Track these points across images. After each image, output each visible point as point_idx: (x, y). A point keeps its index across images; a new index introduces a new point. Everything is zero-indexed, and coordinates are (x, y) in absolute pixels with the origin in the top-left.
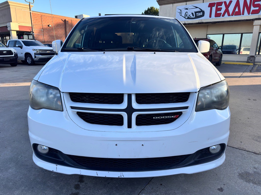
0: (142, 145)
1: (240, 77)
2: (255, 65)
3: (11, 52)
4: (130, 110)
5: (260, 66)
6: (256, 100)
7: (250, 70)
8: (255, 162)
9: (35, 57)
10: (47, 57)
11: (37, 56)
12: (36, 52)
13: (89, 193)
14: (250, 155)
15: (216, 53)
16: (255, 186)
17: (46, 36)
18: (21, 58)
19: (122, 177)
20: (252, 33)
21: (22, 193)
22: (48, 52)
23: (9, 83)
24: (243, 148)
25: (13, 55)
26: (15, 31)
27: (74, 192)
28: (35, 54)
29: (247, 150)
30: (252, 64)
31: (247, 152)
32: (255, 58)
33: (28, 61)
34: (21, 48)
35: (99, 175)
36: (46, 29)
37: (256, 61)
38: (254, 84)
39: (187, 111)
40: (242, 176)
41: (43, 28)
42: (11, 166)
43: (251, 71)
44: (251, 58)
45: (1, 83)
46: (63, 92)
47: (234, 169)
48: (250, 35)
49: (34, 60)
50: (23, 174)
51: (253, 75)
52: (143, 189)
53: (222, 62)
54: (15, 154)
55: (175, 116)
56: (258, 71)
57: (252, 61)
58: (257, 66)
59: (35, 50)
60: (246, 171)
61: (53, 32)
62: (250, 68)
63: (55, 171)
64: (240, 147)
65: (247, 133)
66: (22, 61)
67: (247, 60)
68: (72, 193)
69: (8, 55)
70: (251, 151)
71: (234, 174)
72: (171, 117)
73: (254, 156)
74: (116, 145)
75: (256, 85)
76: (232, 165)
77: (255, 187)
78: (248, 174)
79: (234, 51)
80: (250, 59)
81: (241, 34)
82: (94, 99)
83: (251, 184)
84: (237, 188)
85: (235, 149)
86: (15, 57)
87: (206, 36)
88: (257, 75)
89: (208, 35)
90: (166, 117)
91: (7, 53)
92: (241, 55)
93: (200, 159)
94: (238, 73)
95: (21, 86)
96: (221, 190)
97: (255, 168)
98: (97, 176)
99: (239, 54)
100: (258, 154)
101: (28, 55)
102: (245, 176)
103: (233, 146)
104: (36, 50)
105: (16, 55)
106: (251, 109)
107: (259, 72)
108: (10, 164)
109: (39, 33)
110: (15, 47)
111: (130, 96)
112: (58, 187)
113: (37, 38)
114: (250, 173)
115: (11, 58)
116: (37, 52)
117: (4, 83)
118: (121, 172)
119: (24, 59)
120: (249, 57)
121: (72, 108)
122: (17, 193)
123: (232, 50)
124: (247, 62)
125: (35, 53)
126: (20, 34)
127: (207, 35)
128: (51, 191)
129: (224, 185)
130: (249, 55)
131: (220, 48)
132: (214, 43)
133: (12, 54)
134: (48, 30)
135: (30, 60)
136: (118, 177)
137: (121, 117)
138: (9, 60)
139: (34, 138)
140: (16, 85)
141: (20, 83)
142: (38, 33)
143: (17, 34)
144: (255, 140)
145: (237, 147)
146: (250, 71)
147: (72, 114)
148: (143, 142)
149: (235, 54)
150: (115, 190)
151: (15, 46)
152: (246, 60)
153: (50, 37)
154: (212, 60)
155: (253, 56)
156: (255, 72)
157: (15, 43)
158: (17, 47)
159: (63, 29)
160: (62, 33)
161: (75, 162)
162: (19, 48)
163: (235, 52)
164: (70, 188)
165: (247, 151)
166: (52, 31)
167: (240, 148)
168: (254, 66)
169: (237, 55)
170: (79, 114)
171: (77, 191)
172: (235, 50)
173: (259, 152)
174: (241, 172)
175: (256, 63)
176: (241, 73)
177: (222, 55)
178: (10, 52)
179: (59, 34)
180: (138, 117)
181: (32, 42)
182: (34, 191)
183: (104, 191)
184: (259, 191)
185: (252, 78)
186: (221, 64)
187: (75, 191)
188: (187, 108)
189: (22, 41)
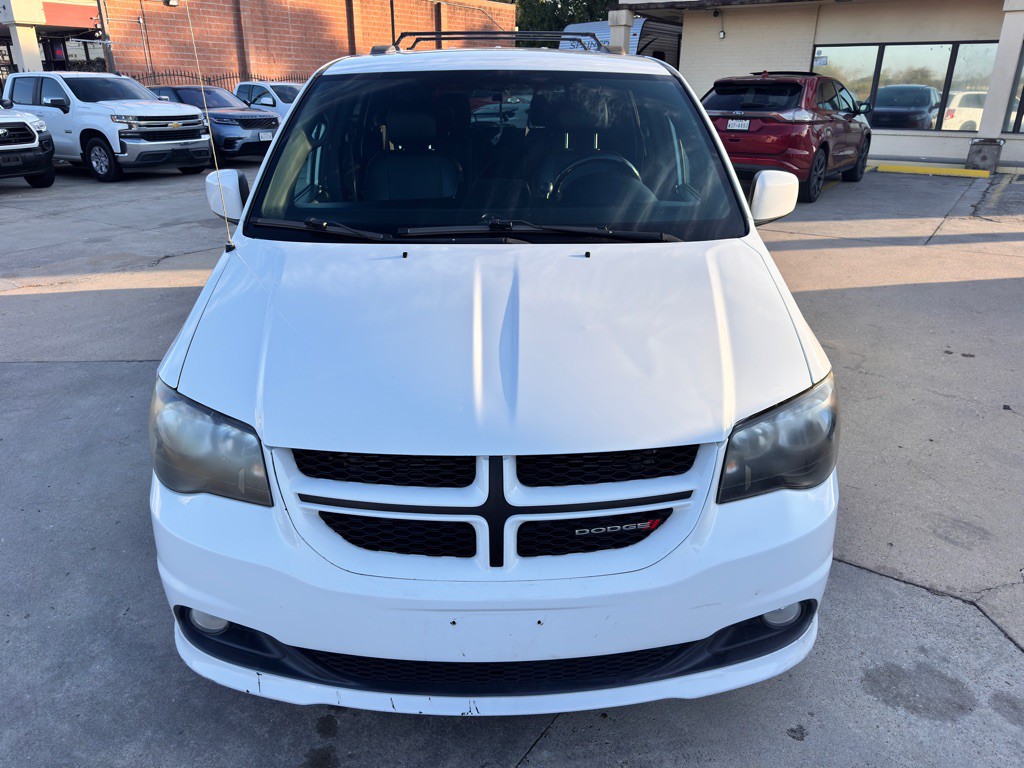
0: (539, 622)
1: (929, 241)
2: (997, 176)
3: (25, 129)
4: (496, 510)
5: (1015, 183)
6: (973, 356)
7: (975, 203)
8: (927, 625)
9: (123, 146)
10: (170, 148)
11: (128, 142)
12: (126, 127)
13: (367, 749)
14: (915, 599)
15: (847, 130)
16: (913, 718)
17: (158, 48)
18: (68, 150)
19: (475, 714)
20: (997, 41)
21: (147, 752)
22: (173, 125)
23: (35, 274)
24: (894, 570)
25: (36, 144)
26: (31, 26)
27: (318, 747)
28: (122, 135)
29: (905, 577)
30: (986, 174)
31: (903, 585)
32: (1000, 147)
33: (94, 164)
34: (66, 110)
35: (400, 710)
36: (159, 15)
37: (1004, 157)
38: (976, 278)
39: (688, 505)
40: (876, 682)
41: (145, 11)
42: (95, 648)
43: (975, 212)
44: (985, 150)
45: (4, 276)
46: (272, 448)
47: (852, 652)
48: (988, 50)
49: (120, 160)
50: (142, 682)
51: (981, 232)
52: (542, 734)
53: (870, 164)
54: (104, 599)
55: (646, 525)
56: (1004, 208)
57: (988, 162)
58: (1005, 182)
59: (119, 117)
60: (892, 661)
61: (184, 30)
62: (974, 195)
63: (254, 691)
64: (884, 567)
65: (917, 508)
66: (73, 162)
67: (969, 155)
68: (312, 750)
69: (16, 143)
70: (918, 581)
71: (850, 673)
72: (632, 527)
73: (925, 602)
74: (454, 623)
75: (984, 281)
76: (846, 640)
77: (910, 723)
78: (894, 673)
79: (921, 113)
80: (980, 151)
81: (951, 46)
82: (378, 468)
83: (900, 712)
84: (851, 725)
85: (864, 572)
86: (44, 150)
87: (811, 52)
88: (996, 231)
89: (818, 49)
90: (619, 527)
91: (10, 137)
92: (945, 134)
93: (729, 648)
94: (924, 219)
95: (82, 289)
96: (798, 733)
97: (922, 650)
98: (392, 710)
99: (939, 127)
100: (942, 594)
101: (92, 138)
102: (885, 682)
103: (860, 563)
104: (126, 117)
105: (47, 142)
106: (947, 396)
107: (1008, 214)
108: (94, 641)
109: (131, 33)
110: (40, 104)
111: (496, 463)
112: (265, 729)
113: (122, 57)
114: (902, 670)
115: (28, 154)
116: (130, 126)
117: (15, 276)
118: (472, 699)
119: (79, 157)
120: (975, 144)
121: (304, 498)
122: (131, 751)
123: (912, 109)
124: (969, 164)
125: (120, 132)
126: (52, 39)
127: (815, 46)
128: (243, 744)
129: (812, 714)
130: (978, 135)
131: (863, 108)
132: (839, 87)
133: (32, 140)
134: (166, 23)
135: (105, 161)
136: (460, 714)
137: (468, 531)
138: (20, 163)
139: (179, 589)
140: (65, 289)
141: (79, 278)
142: (126, 33)
143: (38, 38)
144: (940, 536)
145: (872, 568)
146: (973, 209)
147: (304, 518)
148: (540, 614)
149: (922, 129)
150: (450, 736)
151: (37, 102)
152: (964, 155)
153: (177, 49)
154: (827, 163)
155: (992, 142)
156: (993, 214)
157: (37, 91)
158: (46, 105)
159: (225, 14)
160: (224, 34)
161: (319, 667)
162: (58, 111)
163: (924, 116)
164: (304, 730)
165: (905, 582)
166: (183, 24)
167: (882, 571)
168: (991, 184)
169: (932, 133)
170: (329, 519)
171: (330, 741)
172: (926, 109)
173: (948, 587)
174: (872, 667)
175: (1001, 170)
176: (938, 220)
177: (869, 136)
178: (20, 132)
179: (212, 39)
180: (524, 531)
181: (105, 81)
182: (188, 745)
183: (417, 741)
184: (921, 738)
185: (975, 246)
186: (862, 172)
187: (319, 742)
188: (687, 495)
189: (66, 80)
